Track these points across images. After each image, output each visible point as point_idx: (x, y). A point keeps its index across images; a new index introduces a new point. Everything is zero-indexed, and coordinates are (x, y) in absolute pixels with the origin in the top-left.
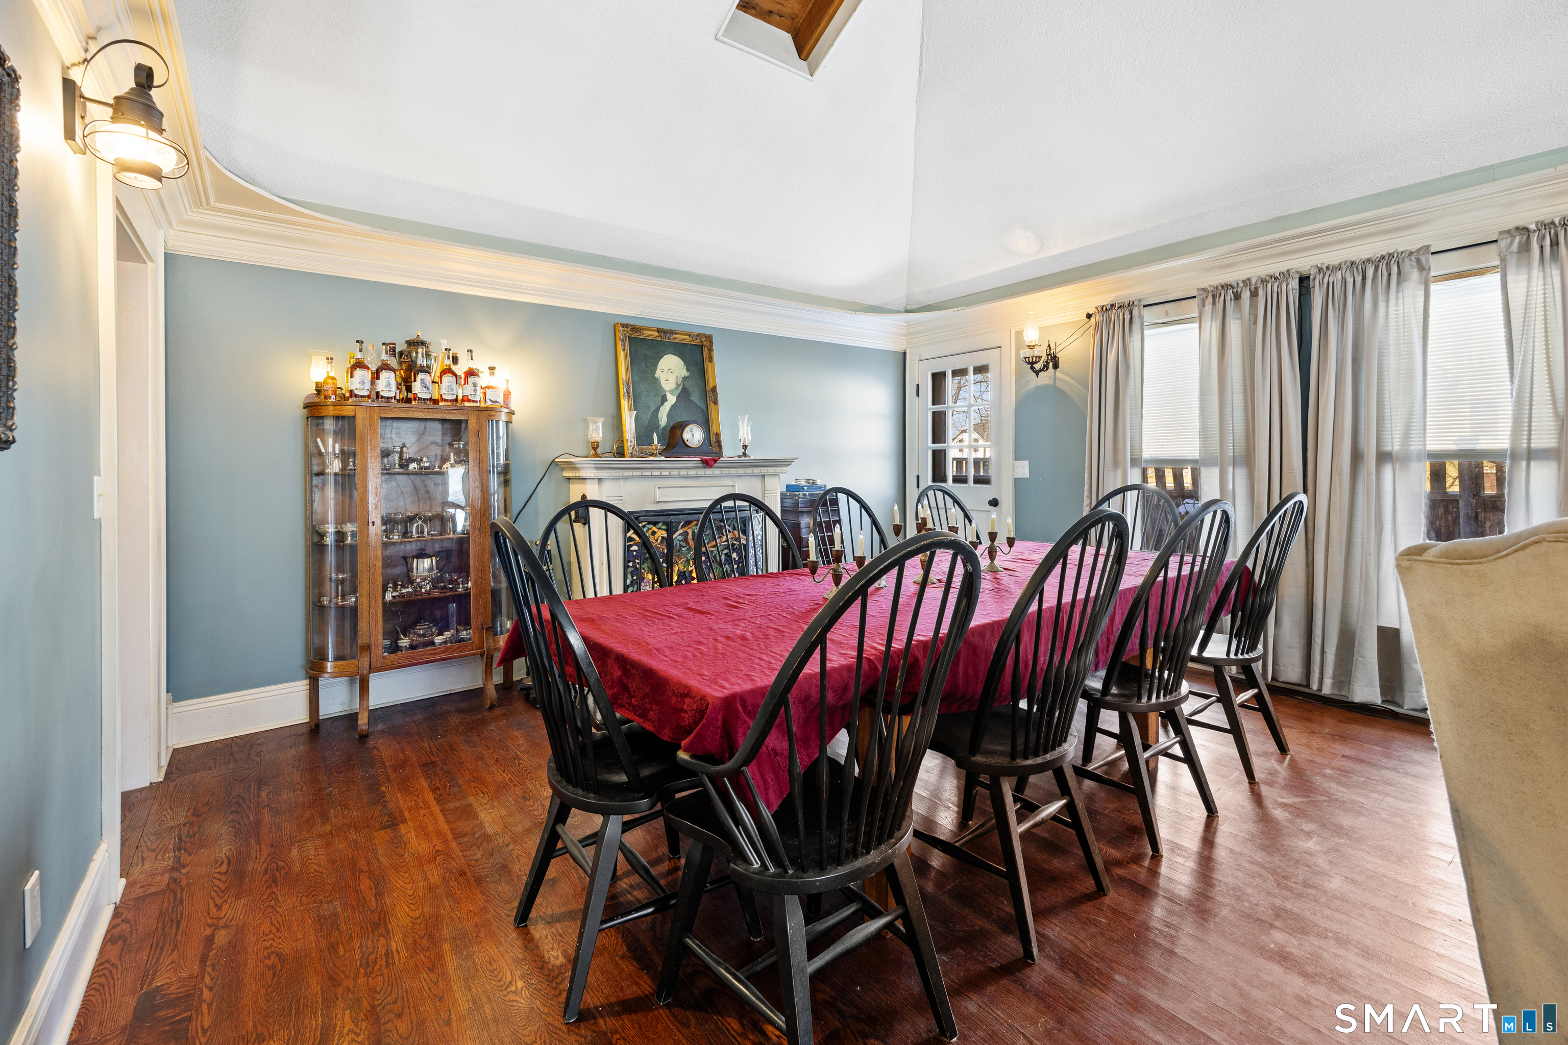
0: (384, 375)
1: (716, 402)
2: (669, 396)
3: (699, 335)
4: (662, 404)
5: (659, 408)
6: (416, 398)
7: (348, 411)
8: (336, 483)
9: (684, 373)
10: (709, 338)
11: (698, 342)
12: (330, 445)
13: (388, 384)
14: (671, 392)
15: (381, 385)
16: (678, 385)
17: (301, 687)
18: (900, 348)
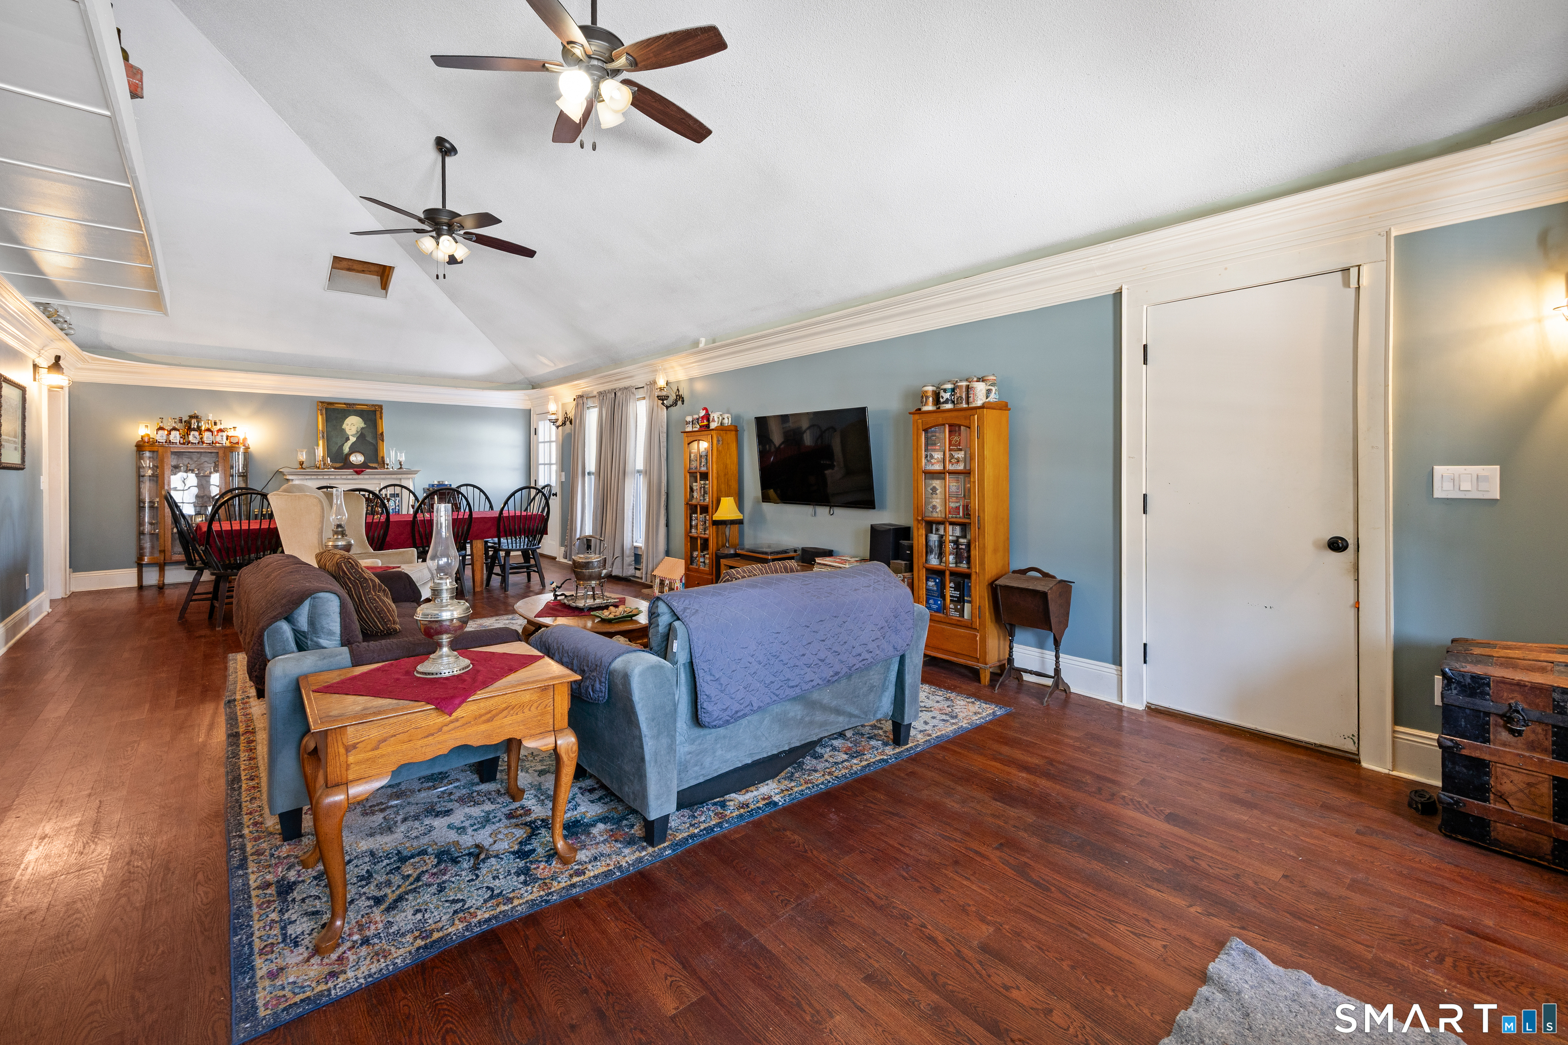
0: (173, 433)
1: (383, 441)
2: (350, 437)
3: (373, 405)
4: (346, 442)
5: (343, 445)
6: (189, 442)
7: (155, 449)
8: (150, 480)
9: (363, 425)
10: (381, 407)
11: (373, 409)
12: (147, 463)
13: (175, 437)
14: (353, 436)
15: (172, 438)
16: (358, 432)
17: (135, 571)
18: (528, 407)
